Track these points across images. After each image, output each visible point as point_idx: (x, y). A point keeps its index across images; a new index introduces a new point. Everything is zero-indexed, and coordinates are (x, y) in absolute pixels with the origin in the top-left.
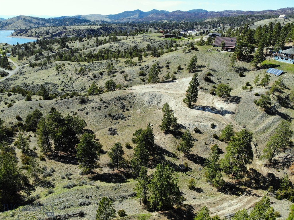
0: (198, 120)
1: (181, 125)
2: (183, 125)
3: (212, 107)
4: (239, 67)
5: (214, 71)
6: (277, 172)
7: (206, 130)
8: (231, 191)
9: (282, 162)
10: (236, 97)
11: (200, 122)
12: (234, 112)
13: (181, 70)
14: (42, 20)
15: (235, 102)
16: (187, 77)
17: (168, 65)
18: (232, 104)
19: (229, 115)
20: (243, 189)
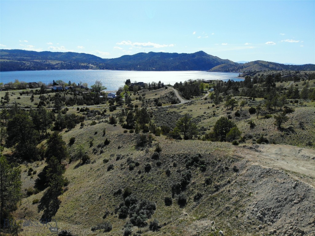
14: (279, 66)
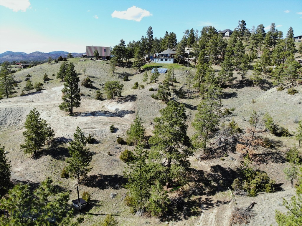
0: (89, 127)
1: (63, 138)
2: (66, 137)
3: (104, 111)
4: (120, 73)
5: (94, 77)
6: (222, 161)
7: (105, 137)
8: (182, 212)
9: (219, 148)
10: (130, 95)
11: (94, 128)
12: (133, 110)
13: (48, 80)
15: (131, 100)
16: (58, 86)
17: (29, 78)
18: (127, 103)
19: (129, 114)
20: (198, 201)
